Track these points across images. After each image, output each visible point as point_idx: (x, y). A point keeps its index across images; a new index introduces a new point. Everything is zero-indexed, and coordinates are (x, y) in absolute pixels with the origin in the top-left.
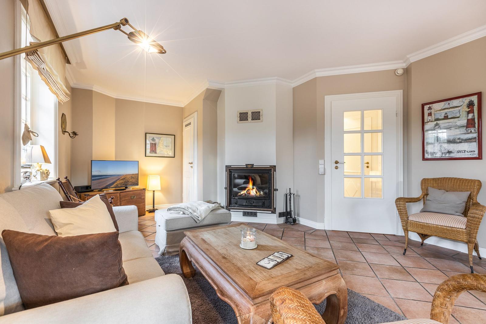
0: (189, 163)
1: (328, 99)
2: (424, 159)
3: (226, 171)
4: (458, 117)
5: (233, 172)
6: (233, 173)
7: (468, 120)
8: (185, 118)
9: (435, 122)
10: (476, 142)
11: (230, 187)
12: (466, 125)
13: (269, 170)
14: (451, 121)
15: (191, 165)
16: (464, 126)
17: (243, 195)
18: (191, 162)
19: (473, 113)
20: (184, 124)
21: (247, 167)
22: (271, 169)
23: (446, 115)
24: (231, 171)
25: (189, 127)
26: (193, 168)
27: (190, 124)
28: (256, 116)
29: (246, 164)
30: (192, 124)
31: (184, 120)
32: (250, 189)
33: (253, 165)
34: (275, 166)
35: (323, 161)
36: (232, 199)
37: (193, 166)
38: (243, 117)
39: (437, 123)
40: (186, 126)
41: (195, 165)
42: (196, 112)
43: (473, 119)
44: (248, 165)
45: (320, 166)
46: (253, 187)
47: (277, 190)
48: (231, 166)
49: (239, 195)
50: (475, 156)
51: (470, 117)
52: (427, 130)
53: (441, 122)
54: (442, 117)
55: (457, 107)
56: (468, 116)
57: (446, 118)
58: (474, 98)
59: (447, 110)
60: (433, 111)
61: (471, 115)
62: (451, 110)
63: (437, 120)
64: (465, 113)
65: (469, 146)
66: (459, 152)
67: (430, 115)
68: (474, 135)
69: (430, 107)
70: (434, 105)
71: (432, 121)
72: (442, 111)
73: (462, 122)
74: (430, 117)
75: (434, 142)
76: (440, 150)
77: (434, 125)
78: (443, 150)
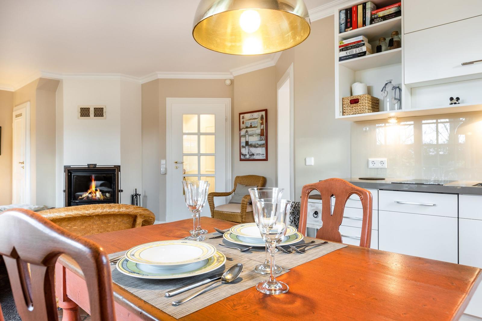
0: (20, 163)
1: (169, 100)
2: (241, 159)
3: (64, 172)
4: (257, 127)
5: (73, 172)
6: (73, 174)
7: (261, 129)
8: (16, 106)
9: (246, 130)
10: (264, 147)
11: (69, 190)
12: (260, 134)
13: (113, 170)
14: (253, 130)
15: (22, 165)
16: (259, 135)
17: (85, 198)
18: (22, 162)
19: (263, 125)
20: (15, 114)
21: (88, 168)
22: (115, 169)
23: (251, 125)
24: (70, 172)
25: (20, 119)
26: (25, 168)
27: (20, 115)
28: (99, 112)
29: (88, 164)
30: (24, 115)
31: (15, 108)
32: (93, 192)
33: (95, 165)
34: (119, 166)
35: (165, 161)
36: (72, 203)
37: (25, 166)
38: (85, 112)
39: (247, 130)
40: (17, 116)
41: (27, 165)
42: (29, 103)
43: (263, 129)
44: (91, 165)
45: (162, 166)
46: (96, 189)
47: (122, 191)
48: (70, 166)
49: (80, 199)
50: (264, 158)
51: (262, 128)
52: (242, 136)
53: (248, 130)
54: (249, 126)
55: (256, 119)
56: (261, 127)
57: (251, 127)
58: (263, 113)
59: (251, 121)
60: (244, 120)
61: (262, 126)
62: (253, 121)
63: (247, 127)
64: (260, 124)
65: (262, 151)
66: (257, 154)
67: (243, 123)
68: (264, 142)
69: (243, 117)
70: (246, 115)
71: (244, 129)
72: (249, 121)
73: (258, 131)
74: (243, 124)
75: (245, 146)
76: (249, 153)
77: (245, 132)
78: (250, 152)
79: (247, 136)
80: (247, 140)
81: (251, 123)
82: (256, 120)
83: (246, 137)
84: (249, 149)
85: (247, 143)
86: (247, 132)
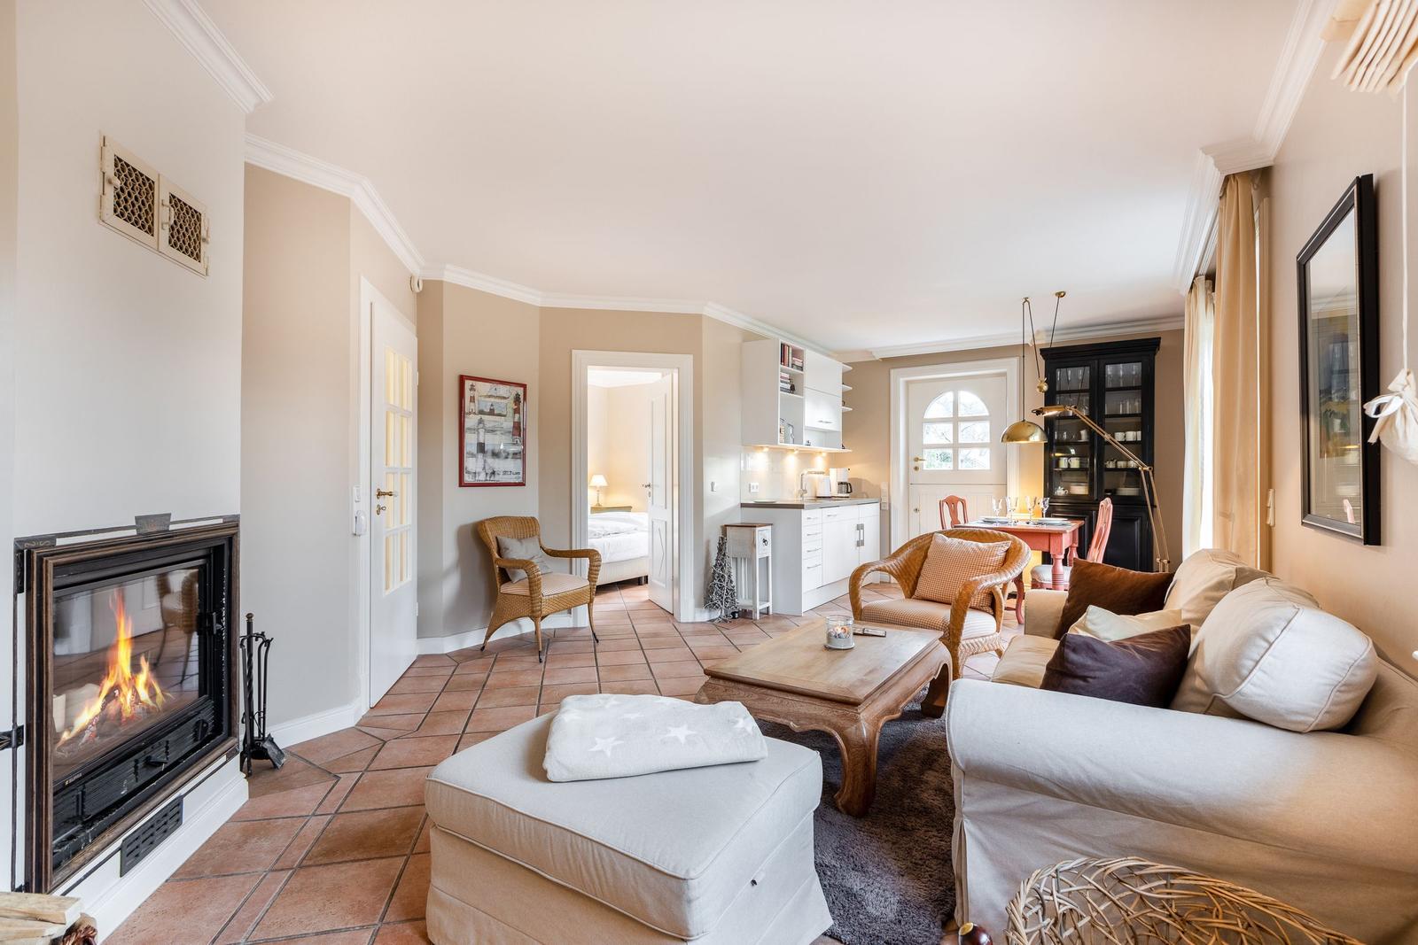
1: (366, 289)
2: (462, 484)
3: (20, 590)
4: (505, 416)
7: (514, 423)
9: (479, 417)
10: (519, 458)
12: (512, 430)
14: (496, 420)
16: (510, 432)
19: (519, 414)
22: (234, 535)
23: (492, 408)
28: (184, 231)
29: (137, 519)
34: (239, 520)
43: (519, 424)
45: (356, 509)
48: (53, 538)
50: (520, 480)
51: (516, 420)
52: (469, 429)
53: (485, 417)
54: (487, 410)
55: (504, 398)
56: (514, 417)
57: (492, 413)
58: (520, 391)
59: (492, 400)
60: (476, 394)
61: (517, 416)
62: (497, 400)
63: (481, 412)
64: (512, 411)
65: (513, 465)
66: (505, 473)
67: (472, 399)
68: (519, 448)
69: (472, 385)
70: (479, 385)
71: (475, 413)
72: (488, 399)
73: (508, 424)
74: (472, 404)
75: (475, 452)
76: (484, 468)
77: (477, 421)
78: (487, 468)
79: (481, 431)
80: (482, 441)
81: (492, 405)
82: (505, 401)
83: (479, 433)
84: (485, 461)
85: (481, 447)
86: (481, 421)
